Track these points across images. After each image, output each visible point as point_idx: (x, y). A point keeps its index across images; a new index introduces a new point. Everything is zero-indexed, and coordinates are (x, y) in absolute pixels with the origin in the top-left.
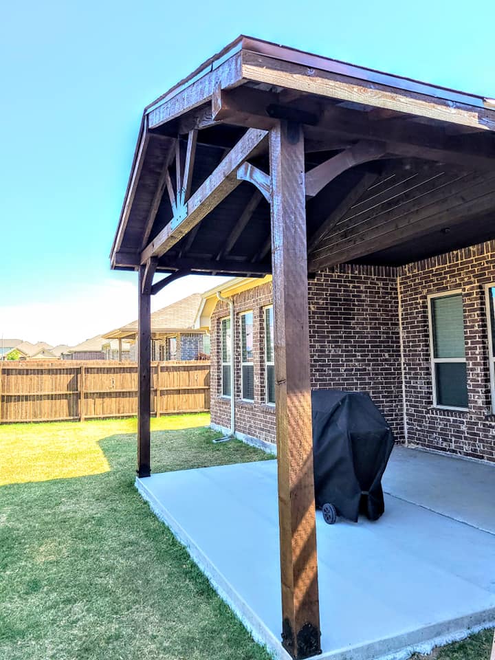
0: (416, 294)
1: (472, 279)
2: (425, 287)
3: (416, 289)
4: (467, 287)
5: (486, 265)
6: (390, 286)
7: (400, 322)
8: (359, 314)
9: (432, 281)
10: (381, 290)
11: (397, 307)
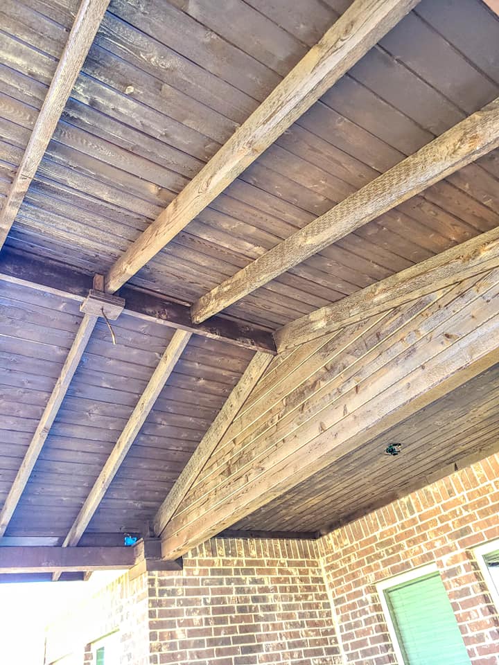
0: (357, 584)
1: (450, 543)
2: (369, 569)
3: (354, 576)
4: (446, 558)
5: (465, 514)
6: (311, 575)
7: (340, 645)
8: (269, 637)
9: (378, 556)
10: (298, 584)
11: (329, 614)
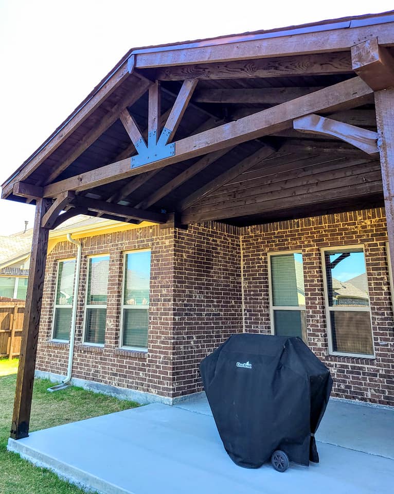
0: (258, 251)
1: (312, 243)
2: (267, 246)
3: (258, 247)
4: (307, 249)
5: (324, 233)
6: (235, 243)
7: (242, 274)
9: (274, 241)
10: (230, 245)
11: (240, 261)
